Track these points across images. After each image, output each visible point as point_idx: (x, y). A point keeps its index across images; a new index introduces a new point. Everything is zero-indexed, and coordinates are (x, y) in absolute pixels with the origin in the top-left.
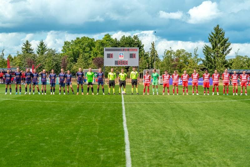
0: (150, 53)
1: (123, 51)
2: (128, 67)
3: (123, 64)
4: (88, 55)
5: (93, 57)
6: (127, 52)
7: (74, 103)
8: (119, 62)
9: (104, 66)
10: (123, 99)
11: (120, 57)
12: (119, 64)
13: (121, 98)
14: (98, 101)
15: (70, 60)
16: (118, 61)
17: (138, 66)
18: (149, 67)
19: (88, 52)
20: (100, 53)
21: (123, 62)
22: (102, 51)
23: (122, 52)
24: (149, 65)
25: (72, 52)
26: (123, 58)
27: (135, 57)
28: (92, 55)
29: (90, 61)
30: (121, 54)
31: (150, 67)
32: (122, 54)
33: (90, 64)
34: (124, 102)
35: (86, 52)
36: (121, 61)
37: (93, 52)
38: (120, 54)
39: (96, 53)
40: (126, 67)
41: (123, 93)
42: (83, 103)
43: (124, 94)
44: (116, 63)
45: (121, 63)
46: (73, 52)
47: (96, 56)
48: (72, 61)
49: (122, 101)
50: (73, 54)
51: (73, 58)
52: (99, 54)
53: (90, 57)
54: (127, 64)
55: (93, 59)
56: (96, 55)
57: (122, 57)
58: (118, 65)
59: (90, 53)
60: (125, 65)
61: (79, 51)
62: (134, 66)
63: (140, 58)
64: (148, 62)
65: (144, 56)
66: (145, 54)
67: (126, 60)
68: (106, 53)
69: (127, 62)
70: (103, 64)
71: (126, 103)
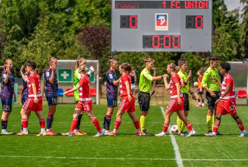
0: (241, 13)
1: (166, 8)
2: (179, 54)
3: (167, 44)
4: (64, 17)
5: (77, 24)
6: (178, 11)
7: (38, 159)
8: (156, 39)
9: (113, 50)
10: (176, 148)
11: (159, 24)
12: (156, 44)
13: (171, 146)
14: (105, 155)
15: (13, 33)
16: (151, 37)
17: (210, 51)
18: (239, 52)
19: (62, 10)
20: (97, 12)
21: (167, 39)
22: (103, 6)
23: (163, 10)
24: (240, 47)
25: (17, 10)
26: (166, 28)
27: (200, 25)
28: (75, 18)
29: (69, 37)
30: (161, 18)
31: (243, 55)
32: (164, 18)
33: (68, 44)
34: (182, 157)
35: (57, 11)
36: (162, 36)
37: (79, 11)
38: (158, 16)
39: (86, 13)
40: (173, 53)
41: (174, 130)
42: (62, 161)
43: (176, 133)
44: (148, 41)
45: (162, 42)
46: (20, 10)
47: (88, 21)
48: (18, 36)
49: (174, 156)
50: (22, 15)
51: (19, 28)
52: (95, 15)
53: (69, 24)
54: (177, 44)
55: (77, 31)
56: (85, 18)
57: (165, 24)
58: (151, 47)
59: (70, 13)
60: (172, 47)
61: (38, 6)
62: (197, 50)
63: (214, 27)
64: (237, 40)
65: (227, 22)
66: (227, 16)
67: (176, 34)
68: (117, 14)
69: (177, 39)
70: (110, 45)
71: (188, 162)
